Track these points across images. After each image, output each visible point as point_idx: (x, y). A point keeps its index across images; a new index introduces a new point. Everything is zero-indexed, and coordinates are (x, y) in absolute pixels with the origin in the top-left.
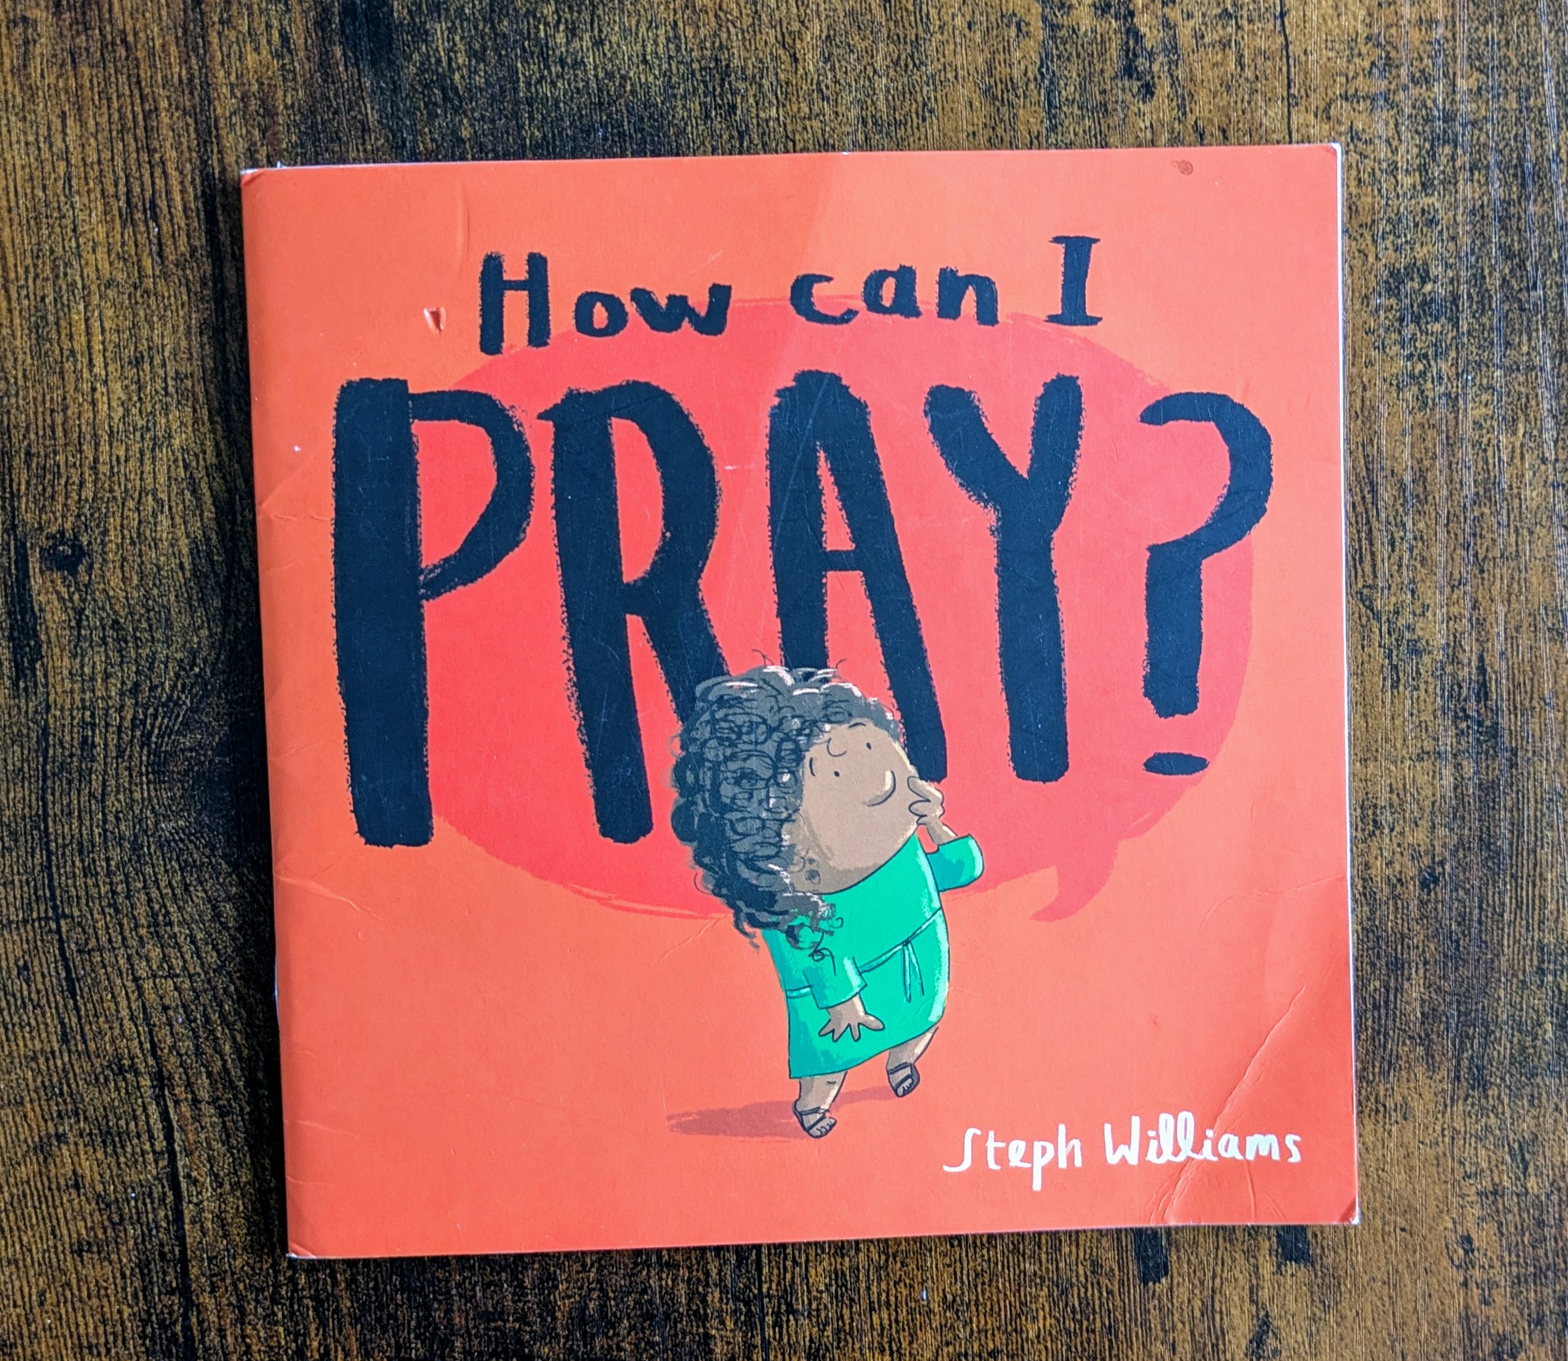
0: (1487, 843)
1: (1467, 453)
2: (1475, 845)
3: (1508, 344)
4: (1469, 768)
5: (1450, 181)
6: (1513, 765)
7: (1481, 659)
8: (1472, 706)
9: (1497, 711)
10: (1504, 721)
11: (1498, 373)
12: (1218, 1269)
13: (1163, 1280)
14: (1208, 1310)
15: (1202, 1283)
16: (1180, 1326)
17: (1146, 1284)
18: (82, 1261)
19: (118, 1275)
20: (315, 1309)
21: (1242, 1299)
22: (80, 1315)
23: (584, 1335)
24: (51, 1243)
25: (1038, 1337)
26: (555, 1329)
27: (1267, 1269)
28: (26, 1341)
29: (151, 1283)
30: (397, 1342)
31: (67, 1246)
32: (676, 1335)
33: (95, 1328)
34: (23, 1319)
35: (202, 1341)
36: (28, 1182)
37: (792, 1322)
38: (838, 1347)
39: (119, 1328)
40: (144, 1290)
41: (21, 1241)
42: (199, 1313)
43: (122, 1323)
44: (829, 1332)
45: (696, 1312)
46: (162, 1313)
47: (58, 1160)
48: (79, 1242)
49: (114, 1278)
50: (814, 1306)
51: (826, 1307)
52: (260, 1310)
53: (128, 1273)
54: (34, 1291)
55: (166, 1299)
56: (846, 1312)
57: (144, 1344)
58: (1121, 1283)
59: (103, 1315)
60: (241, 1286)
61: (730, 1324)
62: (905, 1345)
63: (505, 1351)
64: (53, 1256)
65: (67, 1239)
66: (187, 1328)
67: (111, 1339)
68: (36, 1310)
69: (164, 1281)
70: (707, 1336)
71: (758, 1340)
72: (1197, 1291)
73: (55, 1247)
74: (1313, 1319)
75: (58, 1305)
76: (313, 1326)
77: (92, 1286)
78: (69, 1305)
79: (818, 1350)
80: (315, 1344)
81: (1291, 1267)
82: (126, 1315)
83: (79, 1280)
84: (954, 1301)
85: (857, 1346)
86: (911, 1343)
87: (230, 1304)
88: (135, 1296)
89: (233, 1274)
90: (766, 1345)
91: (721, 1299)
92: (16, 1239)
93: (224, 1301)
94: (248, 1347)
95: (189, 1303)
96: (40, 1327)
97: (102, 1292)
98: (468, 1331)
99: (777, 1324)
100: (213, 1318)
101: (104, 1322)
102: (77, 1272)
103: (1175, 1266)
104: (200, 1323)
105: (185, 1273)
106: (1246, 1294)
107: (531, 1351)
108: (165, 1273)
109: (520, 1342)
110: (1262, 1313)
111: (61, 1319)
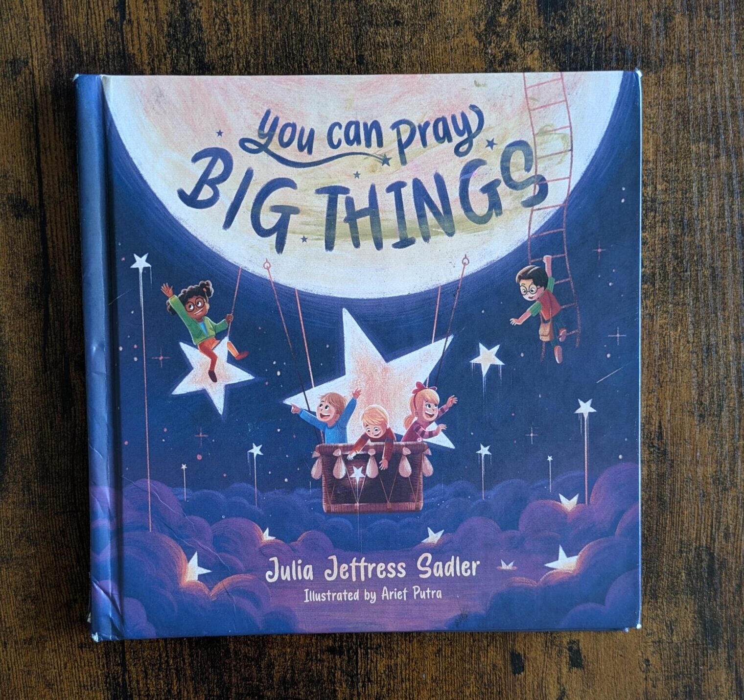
0: (660, 498)
1: (656, 338)
2: (655, 499)
3: (675, 294)
4: (654, 467)
5: (653, 227)
6: (672, 467)
7: (660, 423)
8: (656, 442)
9: (666, 444)
10: (669, 448)
11: (670, 306)
12: (545, 669)
13: (522, 673)
14: (540, 686)
15: (538, 675)
16: (528, 692)
17: (515, 675)
18: (82, 651)
19: (97, 657)
20: (176, 674)
21: (554, 682)
22: (81, 673)
23: (285, 688)
24: (70, 643)
25: (470, 695)
26: (273, 685)
27: (565, 670)
28: (59, 684)
29: (110, 661)
30: (209, 688)
31: (76, 645)
32: (322, 689)
33: (87, 679)
34: (57, 674)
35: (130, 685)
36: (61, 618)
37: (370, 685)
38: (388, 696)
39: (96, 679)
40: (107, 664)
41: (58, 642)
42: (129, 673)
43: (98, 677)
44: (385, 690)
45: (331, 680)
46: (114, 673)
47: (74, 609)
48: (81, 643)
49: (95, 658)
50: (379, 679)
51: (383, 679)
52: (153, 673)
53: (101, 656)
54: (62, 663)
55: (116, 668)
56: (392, 682)
57: (106, 686)
58: (505, 673)
59: (90, 674)
60: (146, 663)
61: (344, 686)
62: (415, 696)
63: (252, 693)
64: (70, 649)
65: (76, 642)
66: (124, 680)
67: (93, 683)
68: (63, 671)
69: (115, 660)
70: (335, 690)
71: (356, 693)
72: (536, 678)
73: (72, 645)
74: (583, 691)
75: (72, 669)
76: (175, 681)
77: (86, 661)
78: (76, 669)
79: (380, 697)
80: (176, 688)
81: (575, 669)
82: (99, 674)
83: (81, 659)
84: (436, 679)
85: (396, 696)
86: (418, 696)
87: (142, 671)
88: (103, 666)
89: (143, 658)
90: (359, 694)
91: (341, 675)
92: (56, 641)
93: (139, 669)
94: (148, 688)
95: (125, 670)
96: (64, 677)
97: (90, 664)
98: (238, 685)
99: (364, 686)
100: (135, 676)
101: (90, 676)
102: (80, 655)
103: (527, 667)
104: (129, 678)
105: (124, 657)
106: (556, 680)
107: (263, 694)
108: (116, 657)
109: (258, 690)
110: (562, 688)
111: (73, 674)
